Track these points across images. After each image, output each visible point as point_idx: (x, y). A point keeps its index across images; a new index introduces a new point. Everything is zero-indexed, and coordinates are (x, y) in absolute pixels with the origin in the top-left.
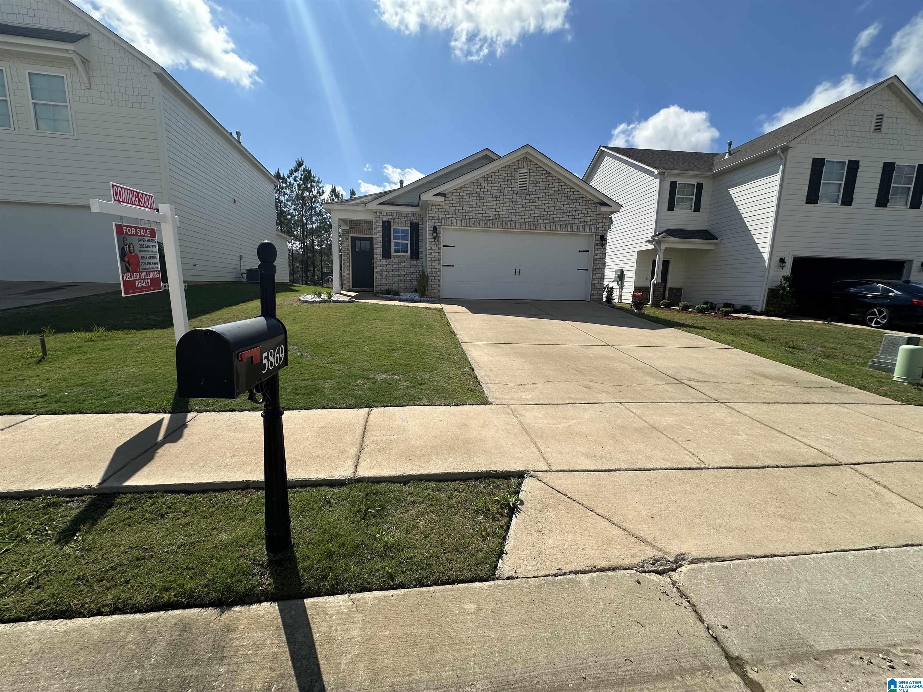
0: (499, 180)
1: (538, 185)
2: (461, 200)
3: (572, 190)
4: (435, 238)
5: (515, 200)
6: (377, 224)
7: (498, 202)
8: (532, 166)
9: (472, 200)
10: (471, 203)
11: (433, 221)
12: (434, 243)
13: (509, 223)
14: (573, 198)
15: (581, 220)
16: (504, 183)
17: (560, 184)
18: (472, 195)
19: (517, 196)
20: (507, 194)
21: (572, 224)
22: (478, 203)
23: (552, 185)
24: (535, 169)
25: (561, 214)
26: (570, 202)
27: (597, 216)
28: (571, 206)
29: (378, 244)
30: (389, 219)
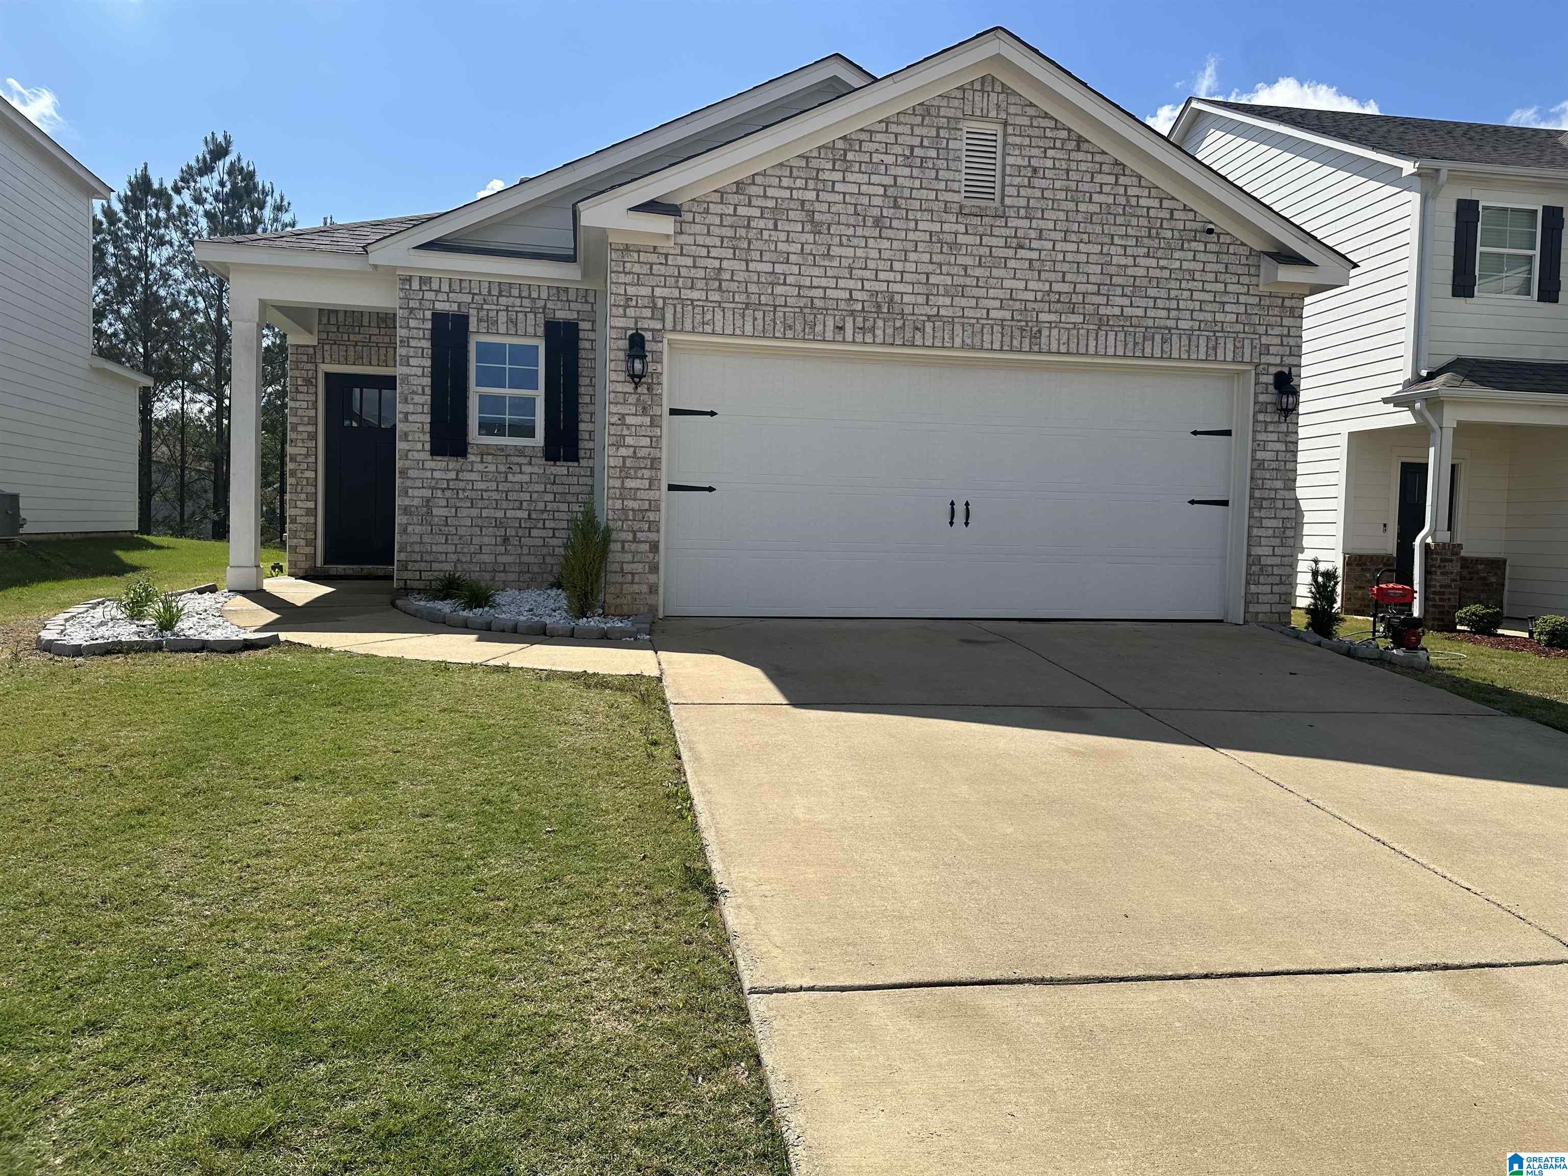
0: (890, 159)
1: (1036, 182)
2: (742, 232)
3: (1166, 204)
4: (636, 378)
5: (950, 238)
6: (413, 323)
7: (886, 244)
8: (1012, 110)
9: (783, 237)
10: (782, 247)
11: (631, 312)
12: (632, 399)
13: (929, 327)
14: (1169, 234)
15: (1201, 316)
16: (907, 172)
17: (1122, 180)
18: (785, 217)
19: (957, 223)
20: (919, 215)
21: (1170, 329)
22: (807, 249)
23: (1092, 181)
24: (1026, 121)
25: (1128, 291)
26: (1160, 248)
27: (1262, 303)
28: (1162, 263)
29: (415, 401)
30: (459, 307)
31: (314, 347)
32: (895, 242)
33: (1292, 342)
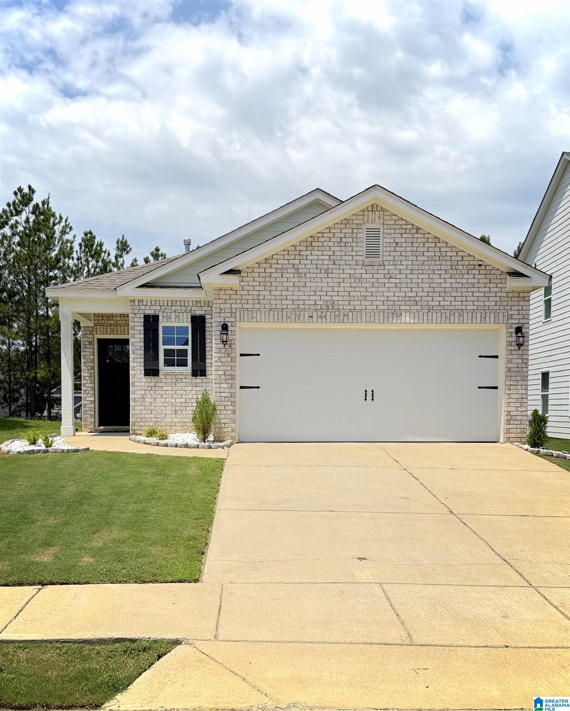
0: (331, 244)
1: (397, 249)
2: (268, 279)
3: (459, 254)
4: (224, 342)
5: (359, 276)
6: (136, 320)
7: (331, 280)
8: (386, 218)
9: (285, 280)
10: (285, 284)
11: (222, 315)
12: (223, 351)
13: (350, 314)
14: (461, 267)
15: (478, 303)
16: (339, 249)
17: (438, 245)
18: (286, 272)
19: (362, 269)
20: (344, 267)
21: (462, 310)
22: (296, 284)
23: (424, 247)
24: (393, 222)
25: (442, 294)
26: (457, 274)
27: (508, 296)
28: (458, 281)
29: (137, 353)
30: (155, 311)
31: (92, 327)
32: (334, 279)
33: (524, 312)
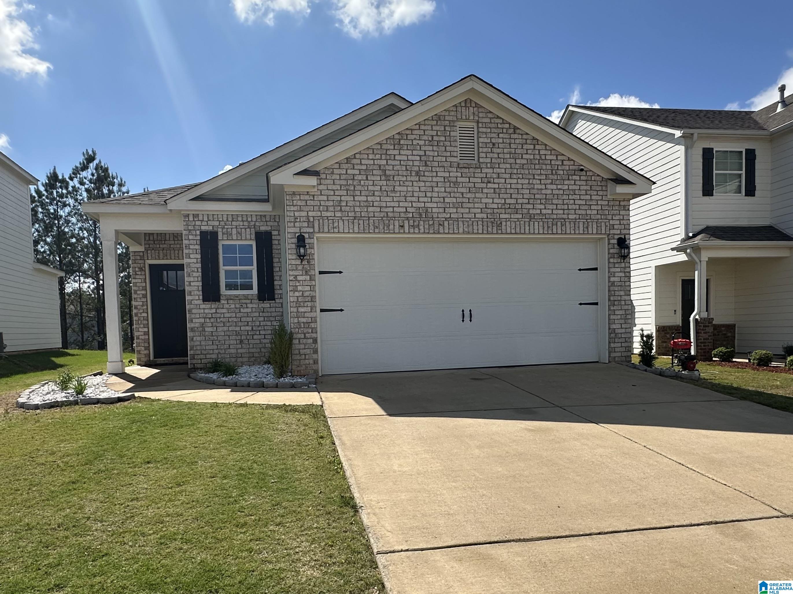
0: (422, 143)
1: (495, 150)
2: (350, 182)
3: (560, 158)
4: (301, 257)
5: (454, 180)
6: (191, 237)
7: (423, 184)
8: (481, 115)
9: (371, 183)
10: (370, 188)
11: (297, 224)
12: (300, 267)
13: (446, 223)
14: (561, 172)
15: (579, 212)
16: (431, 148)
17: (537, 147)
18: (371, 174)
19: (457, 172)
20: (438, 169)
21: (565, 219)
22: (383, 188)
23: (522, 148)
24: (488, 120)
25: (543, 201)
26: (557, 179)
27: (609, 204)
28: (559, 187)
29: (194, 275)
30: (213, 227)
31: (143, 252)
32: (426, 183)
33: (625, 222)
